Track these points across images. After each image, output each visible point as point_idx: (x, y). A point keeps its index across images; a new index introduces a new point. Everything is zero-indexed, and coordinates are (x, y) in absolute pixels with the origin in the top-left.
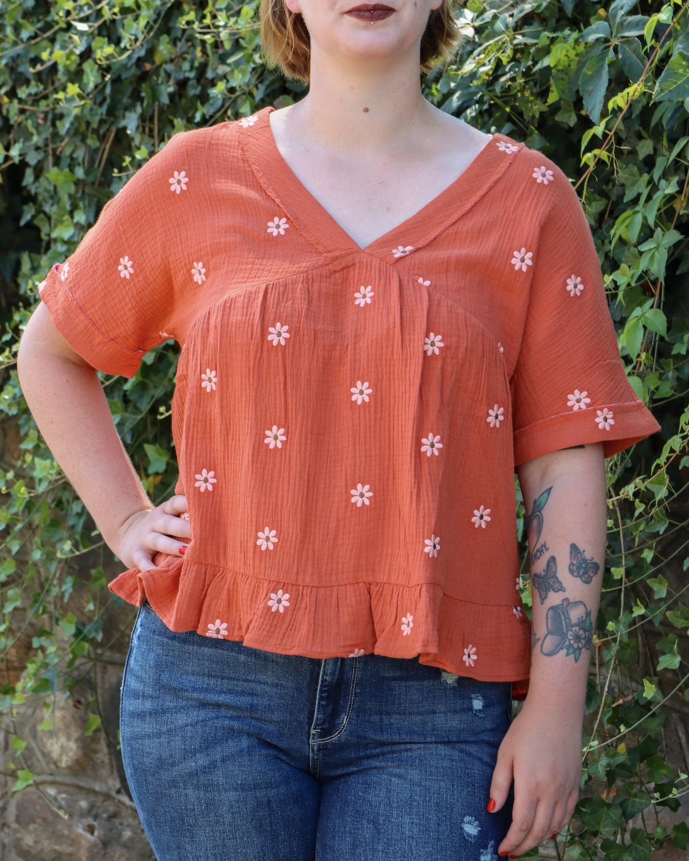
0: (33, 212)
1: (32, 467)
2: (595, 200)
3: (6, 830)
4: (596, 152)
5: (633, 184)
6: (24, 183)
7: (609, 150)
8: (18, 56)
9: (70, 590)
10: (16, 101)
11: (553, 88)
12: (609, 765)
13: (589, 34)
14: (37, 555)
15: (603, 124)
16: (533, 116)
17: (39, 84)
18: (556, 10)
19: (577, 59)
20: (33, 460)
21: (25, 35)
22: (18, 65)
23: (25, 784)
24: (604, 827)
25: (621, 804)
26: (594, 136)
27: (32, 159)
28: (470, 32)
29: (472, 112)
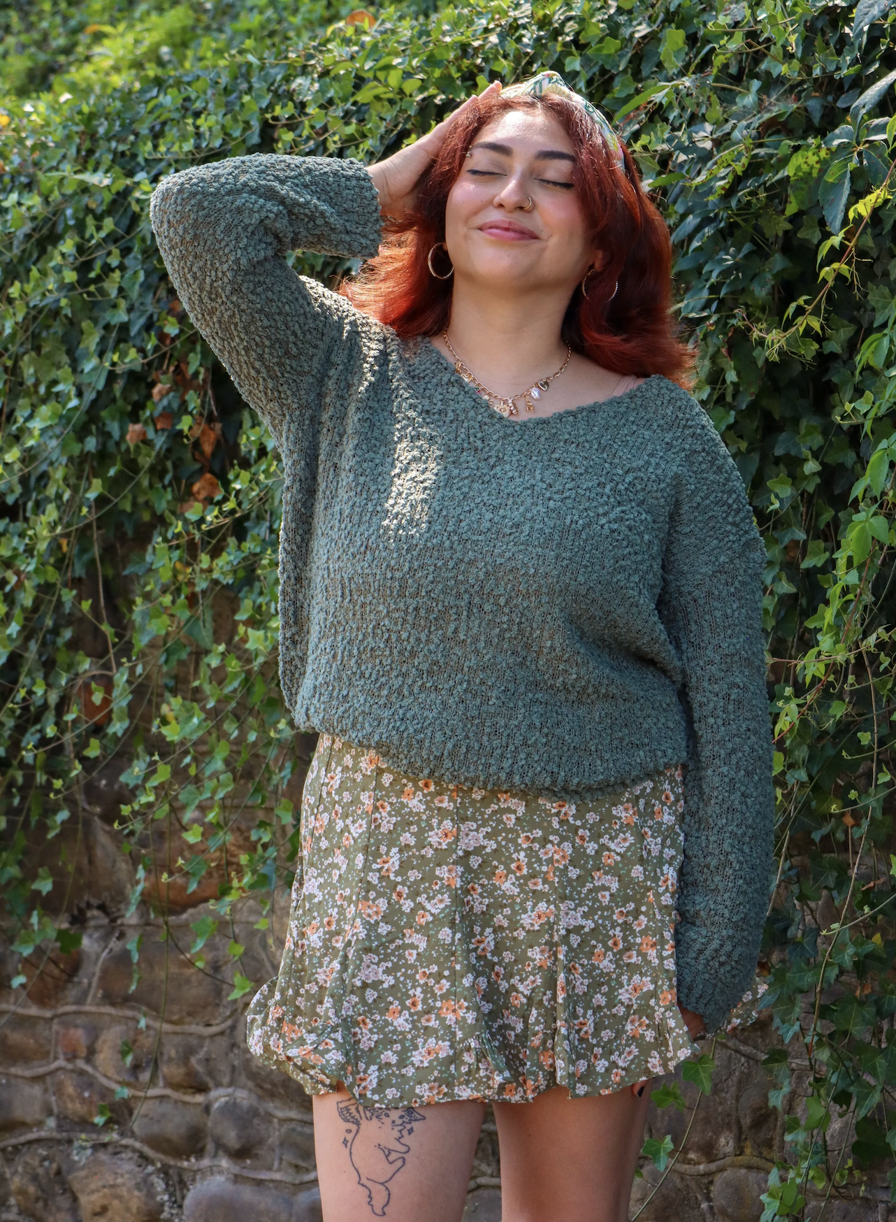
1: (245, 640)
2: (843, 326)
3: (236, 1051)
4: (835, 265)
5: (884, 307)
7: (849, 263)
9: (289, 776)
11: (792, 199)
12: (856, 954)
13: (833, 140)
14: (252, 737)
15: (841, 234)
16: (777, 236)
18: (804, 121)
19: (818, 166)
20: (246, 632)
23: (241, 993)
24: (855, 1025)
25: (877, 1002)
26: (832, 247)
28: (708, 145)
29: (708, 231)
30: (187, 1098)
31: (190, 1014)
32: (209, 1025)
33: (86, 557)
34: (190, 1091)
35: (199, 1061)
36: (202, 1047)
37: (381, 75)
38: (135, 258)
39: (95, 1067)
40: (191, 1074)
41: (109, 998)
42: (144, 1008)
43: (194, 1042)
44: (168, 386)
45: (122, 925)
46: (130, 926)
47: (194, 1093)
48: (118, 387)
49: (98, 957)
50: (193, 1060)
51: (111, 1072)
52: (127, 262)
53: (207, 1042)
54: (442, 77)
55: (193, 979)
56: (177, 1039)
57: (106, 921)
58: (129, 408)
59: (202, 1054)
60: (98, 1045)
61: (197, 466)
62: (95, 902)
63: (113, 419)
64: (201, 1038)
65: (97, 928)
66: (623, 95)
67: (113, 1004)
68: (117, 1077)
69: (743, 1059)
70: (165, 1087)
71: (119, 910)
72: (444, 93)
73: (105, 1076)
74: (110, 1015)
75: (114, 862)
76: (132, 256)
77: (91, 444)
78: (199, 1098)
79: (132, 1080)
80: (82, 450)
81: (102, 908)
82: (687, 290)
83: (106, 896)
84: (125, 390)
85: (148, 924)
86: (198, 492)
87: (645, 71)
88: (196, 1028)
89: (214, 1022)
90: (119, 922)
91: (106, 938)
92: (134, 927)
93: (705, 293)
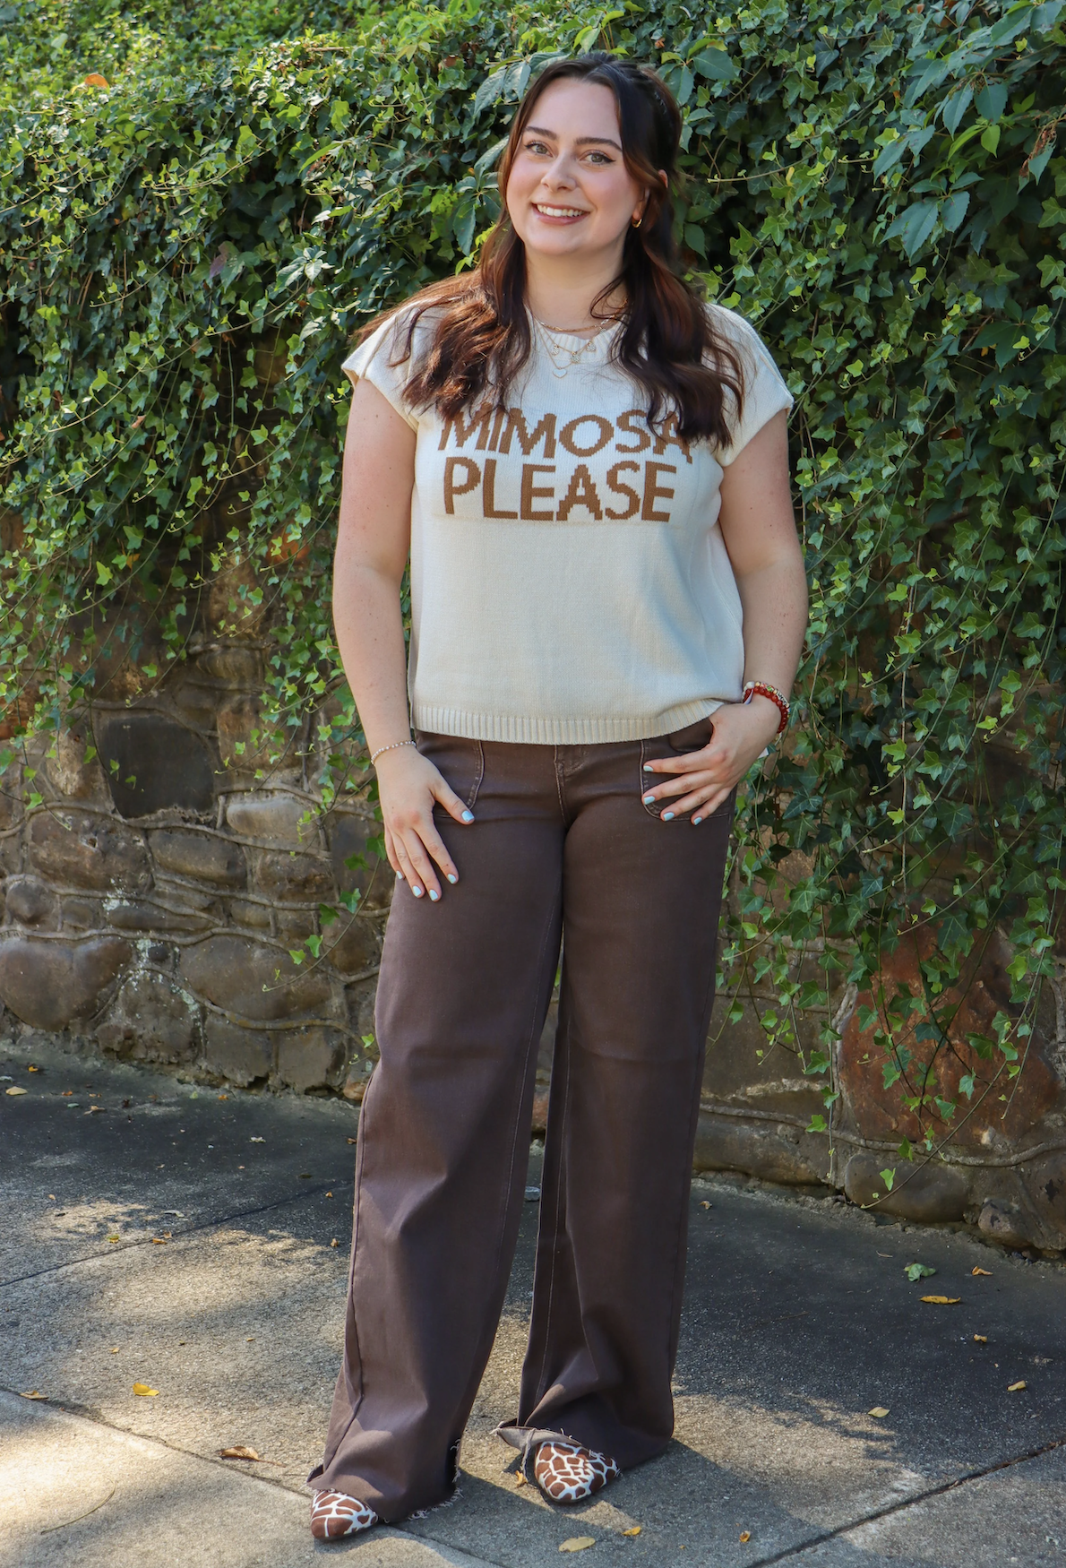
0: (28, 343)
6: (20, 319)
8: (12, 215)
9: (68, 646)
10: (10, 252)
11: (434, 229)
13: (461, 187)
14: (40, 619)
17: (30, 237)
18: (438, 171)
19: (452, 206)
20: (33, 542)
21: (16, 197)
22: (11, 222)
27: (26, 299)
28: (370, 187)
29: (372, 250)
37: (119, 127)
54: (166, 129)
66: (306, 148)
87: (321, 131)
93: (372, 295)
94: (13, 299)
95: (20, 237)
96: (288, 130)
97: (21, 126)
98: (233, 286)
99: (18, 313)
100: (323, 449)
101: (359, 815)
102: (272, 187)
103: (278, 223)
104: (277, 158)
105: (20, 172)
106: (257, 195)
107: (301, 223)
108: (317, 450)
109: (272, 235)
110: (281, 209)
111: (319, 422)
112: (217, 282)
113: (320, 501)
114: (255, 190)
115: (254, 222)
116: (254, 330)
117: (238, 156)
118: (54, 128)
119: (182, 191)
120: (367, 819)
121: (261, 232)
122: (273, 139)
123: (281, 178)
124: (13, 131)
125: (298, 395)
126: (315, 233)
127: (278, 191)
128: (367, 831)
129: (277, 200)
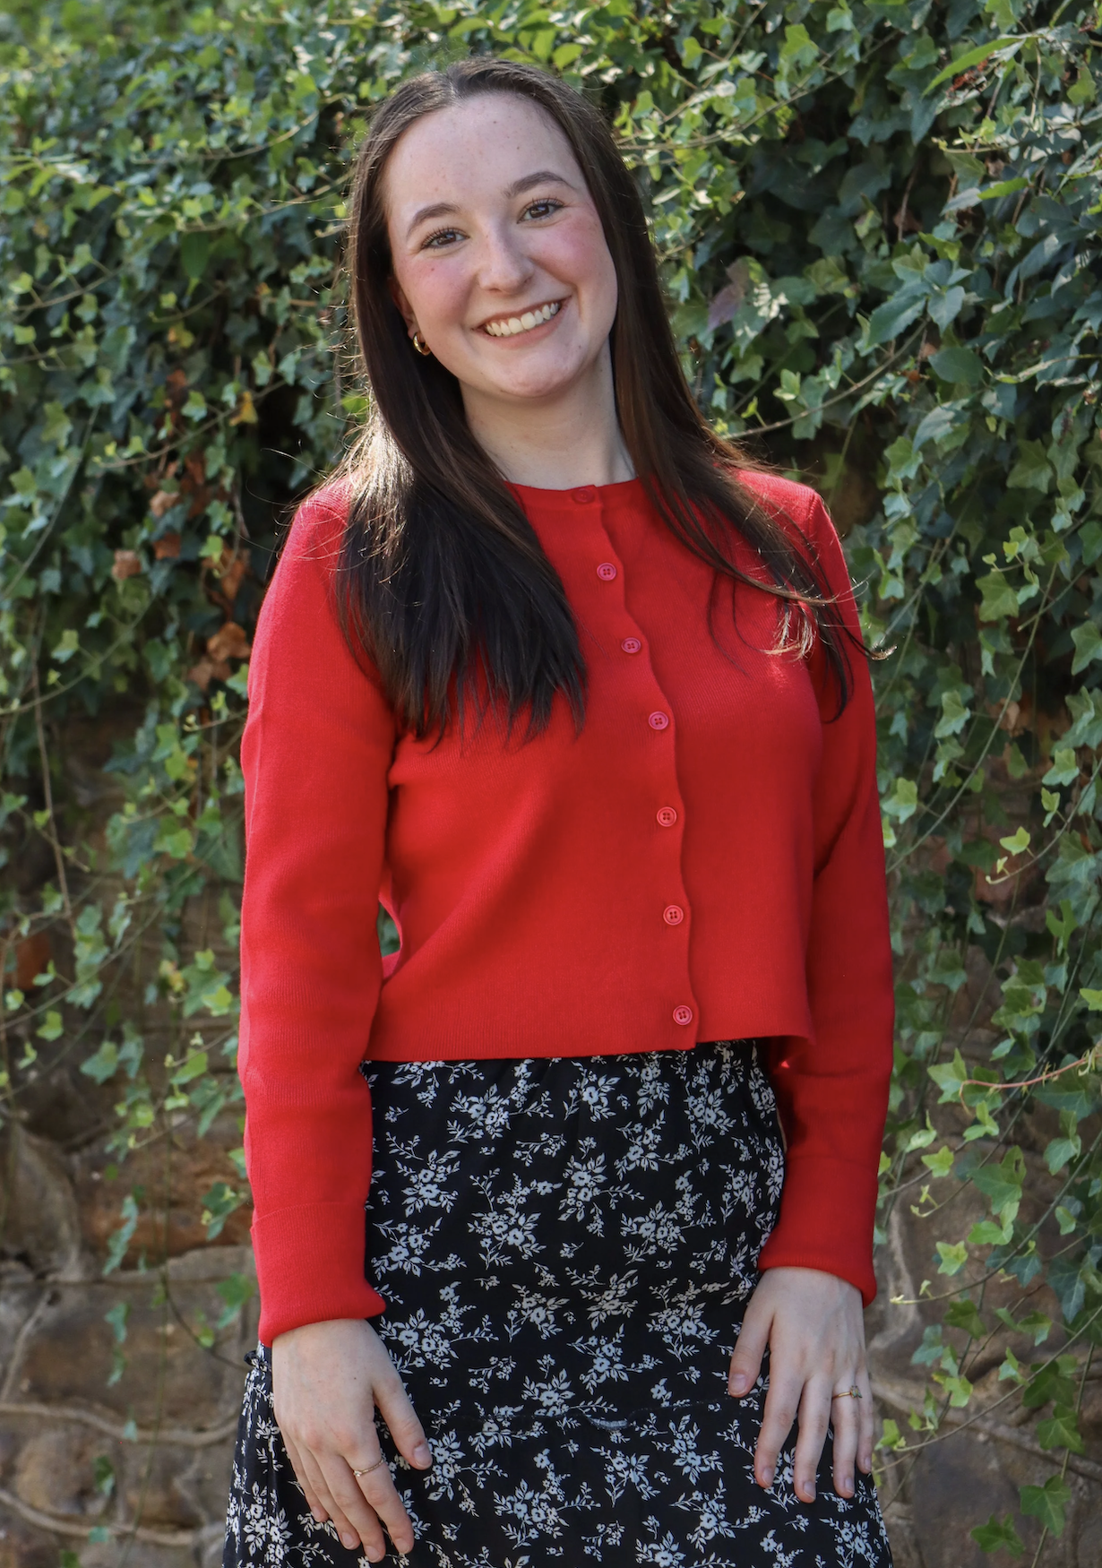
0: (310, 465)
6: (296, 421)
8: (286, 221)
10: (286, 291)
17: (325, 260)
21: (304, 182)
22: (286, 236)
27: (311, 381)
28: (1074, 134)
29: (1082, 261)
30: (166, 1539)
31: (174, 1414)
32: (201, 1430)
33: (24, 746)
34: (168, 1527)
35: (188, 1484)
36: (190, 1462)
37: (524, 38)
38: (118, 309)
39: (14, 1495)
40: (174, 1503)
41: (40, 1392)
42: (98, 1406)
43: (179, 1455)
44: (174, 495)
45: (55, 1283)
46: (67, 1285)
47: (174, 1531)
48: (89, 497)
49: (18, 1330)
50: (178, 1483)
51: (41, 1501)
52: (107, 314)
53: (198, 1456)
54: (616, 42)
55: (179, 1363)
56: (148, 1452)
57: (28, 1277)
58: (104, 528)
59: (190, 1473)
60: (21, 1461)
61: (214, 612)
62: (12, 1249)
63: (81, 543)
64: (189, 1449)
65: (16, 1288)
66: (921, 65)
67: (45, 1400)
68: (50, 1508)
69: (1081, 1481)
70: (127, 1521)
71: (49, 1261)
72: (618, 65)
73: (32, 1507)
74: (40, 1417)
75: (44, 1192)
76: (111, 305)
77: (52, 580)
78: (185, 1538)
79: (76, 1512)
80: (37, 591)
81: (24, 1258)
82: (1042, 349)
83: (30, 1241)
84: (99, 503)
85: (99, 1281)
86: (217, 650)
87: (953, 28)
88: (179, 1434)
89: (209, 1425)
90: (50, 1278)
91: (30, 1301)
92: (75, 1286)
93: (1074, 352)
94: (290, 380)
95: (303, 259)
96: (880, 31)
97: (310, 48)
98: (756, 345)
99: (292, 410)
100: (942, 672)
101: (976, 1430)
102: (840, 148)
103: (855, 218)
104: (851, 94)
105: (308, 137)
106: (807, 167)
107: (900, 219)
108: (928, 672)
109: (839, 245)
110: (858, 192)
111: (933, 616)
112: (724, 337)
113: (939, 771)
114: (804, 156)
115: (800, 220)
116: (798, 433)
117: (782, 87)
118: (380, 49)
119: (663, 155)
120: (992, 1438)
121: (815, 237)
122: (853, 51)
123: (861, 131)
124: (295, 58)
125: (896, 560)
126: (944, 233)
127: (855, 154)
128: (994, 1465)
129: (852, 173)
